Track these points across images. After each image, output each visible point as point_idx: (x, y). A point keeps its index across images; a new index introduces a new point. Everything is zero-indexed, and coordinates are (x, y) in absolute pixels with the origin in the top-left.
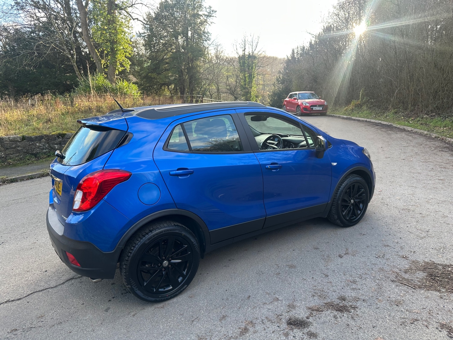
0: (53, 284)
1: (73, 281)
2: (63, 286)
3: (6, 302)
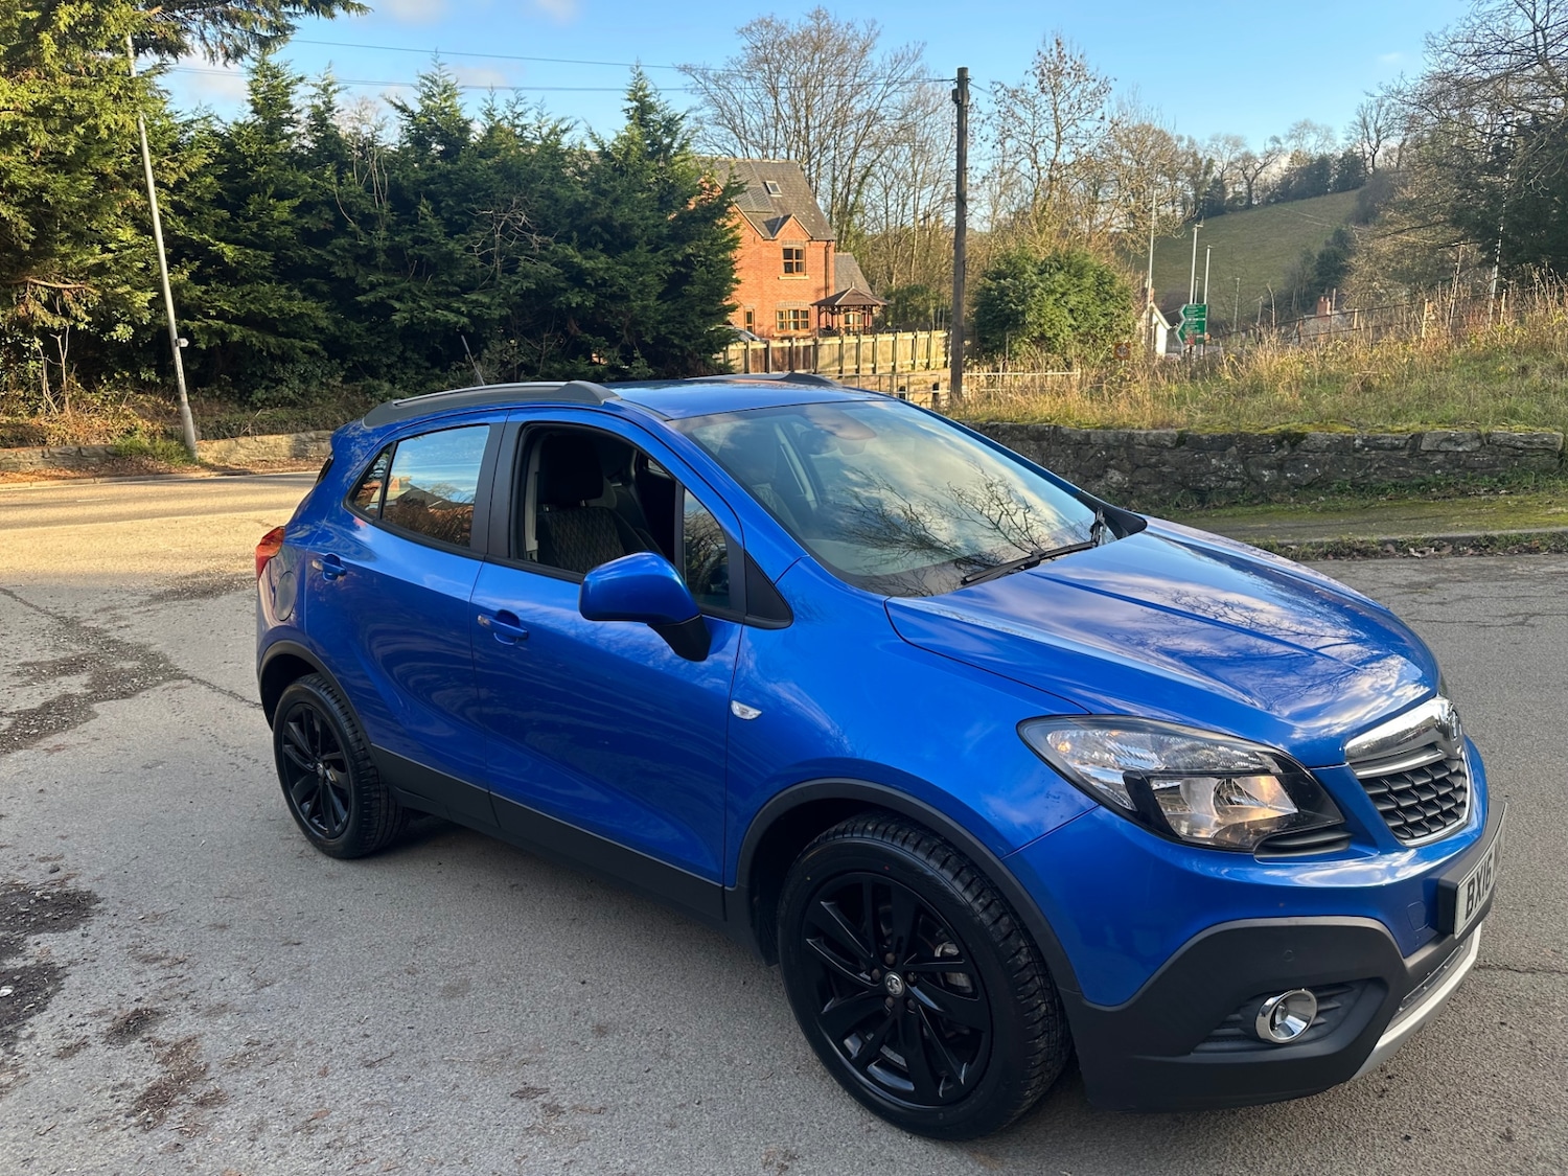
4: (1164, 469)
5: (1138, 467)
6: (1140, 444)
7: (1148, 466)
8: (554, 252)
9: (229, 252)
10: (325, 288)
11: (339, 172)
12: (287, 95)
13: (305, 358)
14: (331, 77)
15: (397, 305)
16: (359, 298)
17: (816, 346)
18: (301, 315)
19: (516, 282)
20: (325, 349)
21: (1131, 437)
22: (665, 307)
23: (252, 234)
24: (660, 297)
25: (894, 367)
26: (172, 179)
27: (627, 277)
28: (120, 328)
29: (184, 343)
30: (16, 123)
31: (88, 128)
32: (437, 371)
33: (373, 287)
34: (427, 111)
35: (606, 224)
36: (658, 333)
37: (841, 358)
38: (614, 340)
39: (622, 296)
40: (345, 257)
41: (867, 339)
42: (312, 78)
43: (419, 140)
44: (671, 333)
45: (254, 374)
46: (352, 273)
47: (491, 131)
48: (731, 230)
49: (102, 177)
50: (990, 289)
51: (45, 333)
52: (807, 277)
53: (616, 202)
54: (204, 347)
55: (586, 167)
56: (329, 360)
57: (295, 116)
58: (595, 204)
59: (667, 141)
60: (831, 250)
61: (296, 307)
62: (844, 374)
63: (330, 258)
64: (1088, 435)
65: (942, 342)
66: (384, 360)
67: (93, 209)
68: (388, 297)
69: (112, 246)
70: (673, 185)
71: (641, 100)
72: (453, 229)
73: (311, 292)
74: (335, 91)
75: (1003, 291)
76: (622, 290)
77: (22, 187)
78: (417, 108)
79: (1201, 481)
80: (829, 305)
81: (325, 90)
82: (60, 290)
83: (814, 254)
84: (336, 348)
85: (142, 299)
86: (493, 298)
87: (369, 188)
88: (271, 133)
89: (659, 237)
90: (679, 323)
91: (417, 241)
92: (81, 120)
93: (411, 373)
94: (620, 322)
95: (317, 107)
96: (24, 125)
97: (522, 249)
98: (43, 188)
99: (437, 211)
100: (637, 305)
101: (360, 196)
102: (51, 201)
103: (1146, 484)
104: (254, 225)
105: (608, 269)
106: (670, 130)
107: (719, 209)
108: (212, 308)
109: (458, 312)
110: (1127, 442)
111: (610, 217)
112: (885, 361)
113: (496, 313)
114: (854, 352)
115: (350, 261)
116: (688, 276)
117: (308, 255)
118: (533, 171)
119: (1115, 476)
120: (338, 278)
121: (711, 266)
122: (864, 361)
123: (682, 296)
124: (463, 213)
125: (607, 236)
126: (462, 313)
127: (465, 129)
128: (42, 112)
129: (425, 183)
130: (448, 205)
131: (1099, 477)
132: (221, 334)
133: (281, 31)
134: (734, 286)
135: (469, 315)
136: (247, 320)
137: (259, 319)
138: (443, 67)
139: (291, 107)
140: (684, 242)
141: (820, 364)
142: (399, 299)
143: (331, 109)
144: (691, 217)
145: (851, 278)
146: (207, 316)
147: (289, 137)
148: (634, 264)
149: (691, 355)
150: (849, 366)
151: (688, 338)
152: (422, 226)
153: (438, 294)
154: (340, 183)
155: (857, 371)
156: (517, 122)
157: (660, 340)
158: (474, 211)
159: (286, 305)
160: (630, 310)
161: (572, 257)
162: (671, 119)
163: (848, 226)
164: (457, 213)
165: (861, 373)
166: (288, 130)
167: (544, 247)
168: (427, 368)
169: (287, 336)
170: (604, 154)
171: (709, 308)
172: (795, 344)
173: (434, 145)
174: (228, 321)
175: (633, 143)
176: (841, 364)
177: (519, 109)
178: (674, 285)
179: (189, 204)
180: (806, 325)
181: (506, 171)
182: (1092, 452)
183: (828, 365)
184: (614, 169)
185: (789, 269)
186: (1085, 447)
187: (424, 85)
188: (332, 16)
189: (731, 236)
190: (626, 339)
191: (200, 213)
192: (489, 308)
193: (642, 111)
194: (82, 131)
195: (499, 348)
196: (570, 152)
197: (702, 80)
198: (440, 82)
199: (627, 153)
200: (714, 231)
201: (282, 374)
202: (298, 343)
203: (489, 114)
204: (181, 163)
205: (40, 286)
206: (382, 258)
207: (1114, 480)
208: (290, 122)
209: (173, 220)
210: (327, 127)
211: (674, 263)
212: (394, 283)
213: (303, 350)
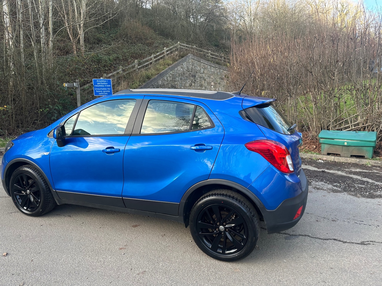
0: (308, 239)
1: (291, 233)
2: (301, 234)
3: (346, 242)
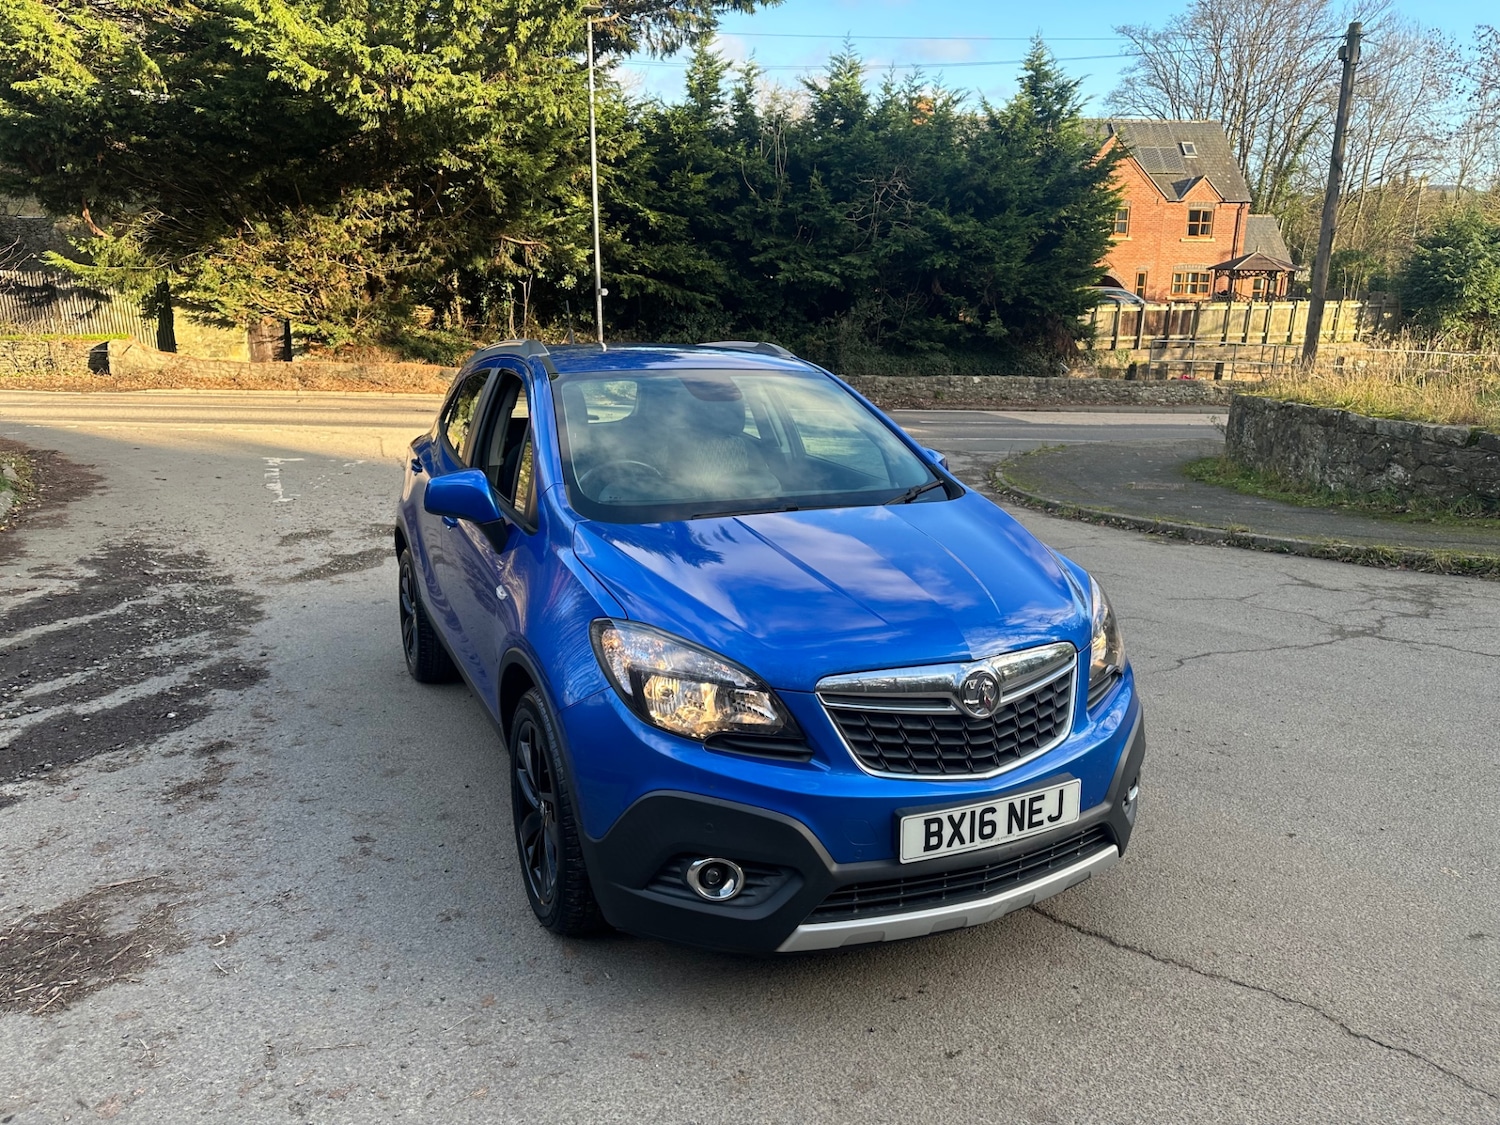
4: (1451, 469)
5: (1422, 464)
6: (1427, 439)
7: (1433, 464)
8: (928, 216)
9: (653, 217)
10: (727, 250)
11: (749, 146)
12: (716, 80)
13: (703, 309)
14: (755, 62)
15: (782, 265)
16: (752, 259)
17: (1197, 312)
18: (703, 272)
19: (886, 246)
20: (722, 302)
21: (1418, 430)
22: (1028, 269)
23: (673, 202)
24: (1028, 260)
25: (1289, 338)
26: (612, 156)
27: (994, 240)
28: (567, 278)
29: (605, 292)
30: (484, 115)
31: (535, 117)
32: (812, 325)
33: (765, 248)
34: (834, 89)
35: (981, 190)
36: (1019, 294)
37: (1226, 325)
38: (973, 299)
39: (987, 258)
40: (745, 222)
41: (1260, 307)
42: (737, 64)
43: (824, 115)
44: (1033, 294)
45: (664, 320)
46: (749, 237)
47: (886, 104)
48: (1113, 194)
49: (562, 155)
50: (1424, 258)
51: (514, 279)
52: (1213, 240)
53: (995, 168)
54: (626, 297)
55: (974, 135)
56: (724, 312)
57: (721, 98)
58: (973, 171)
59: (1057, 107)
60: (1245, 212)
61: (700, 266)
62: (1227, 342)
63: (732, 223)
64: (1374, 424)
65: (1355, 313)
66: (768, 313)
67: (548, 181)
68: (777, 258)
69: (568, 211)
70: (1057, 151)
71: (1037, 70)
72: (840, 196)
73: (716, 253)
74: (755, 75)
75: (1438, 261)
76: (986, 252)
77: (500, 164)
78: (825, 87)
79: (1491, 487)
80: (1229, 269)
81: (748, 74)
82: (523, 246)
83: (1224, 216)
84: (730, 301)
85: (581, 255)
86: (864, 260)
87: (771, 161)
88: (700, 114)
89: (1036, 201)
90: (1043, 284)
91: (806, 208)
92: (530, 111)
93: (789, 326)
94: (982, 282)
95: (740, 90)
96: (489, 116)
97: (899, 214)
98: (514, 165)
99: (825, 181)
100: (1000, 266)
101: (763, 167)
102: (518, 175)
103: (1429, 484)
104: (675, 195)
105: (975, 232)
106: (1062, 96)
107: (1104, 171)
108: (637, 264)
109: (832, 273)
110: (1415, 436)
111: (985, 183)
112: (1279, 329)
113: (864, 275)
114: (1242, 320)
115: (749, 225)
116: (1059, 238)
117: (714, 219)
118: (918, 141)
119: (1398, 472)
120: (738, 241)
121: (1084, 228)
122: (1254, 329)
123: (1050, 258)
124: (848, 182)
125: (981, 201)
126: (835, 274)
127: (862, 103)
128: (503, 105)
129: (821, 155)
130: (837, 174)
131: (1381, 471)
132: (641, 286)
133: (707, 27)
134: (1108, 248)
135: (842, 276)
136: (661, 275)
137: (672, 274)
138: (852, 48)
139: (719, 90)
140: (1060, 205)
141: (1201, 329)
142: (785, 260)
143: (750, 91)
144: (1070, 181)
145: (1268, 241)
146: (631, 271)
147: (715, 116)
148: (1004, 227)
149: (1051, 316)
150: (1235, 334)
151: (1050, 300)
152: (813, 194)
153: (818, 256)
154: (748, 156)
155: (1244, 339)
156: (913, 95)
157: (1020, 301)
158: (856, 179)
159: (691, 262)
160: (992, 271)
161: (942, 221)
162: (1064, 86)
163: (1280, 186)
164: (844, 182)
165: (1248, 340)
166: (715, 109)
167: (918, 211)
168: (804, 322)
169: (692, 289)
170: (993, 122)
171: (1076, 270)
172: (1174, 308)
173: (836, 120)
174: (647, 276)
175: (1022, 111)
176: (1224, 331)
177: (916, 83)
178: (1043, 249)
179: (627, 178)
180: (1205, 289)
181: (895, 144)
182: (1376, 443)
183: (1210, 332)
184: (999, 136)
185: (1193, 231)
186: (1370, 437)
187: (834, 65)
188: (753, 12)
189: (1112, 198)
190: (986, 299)
191: (636, 184)
192: (859, 269)
193: (1036, 80)
194: (531, 120)
195: (865, 306)
196: (960, 120)
197: (1140, 41)
198: (848, 62)
199: (1014, 121)
200: (1093, 195)
201: (685, 321)
202: (698, 296)
203: (887, 89)
204: (621, 143)
205: (510, 242)
206: (775, 223)
207: (1396, 476)
208: (717, 103)
209: (615, 188)
210: (747, 106)
211: (1048, 226)
212: (783, 245)
213: (703, 302)
